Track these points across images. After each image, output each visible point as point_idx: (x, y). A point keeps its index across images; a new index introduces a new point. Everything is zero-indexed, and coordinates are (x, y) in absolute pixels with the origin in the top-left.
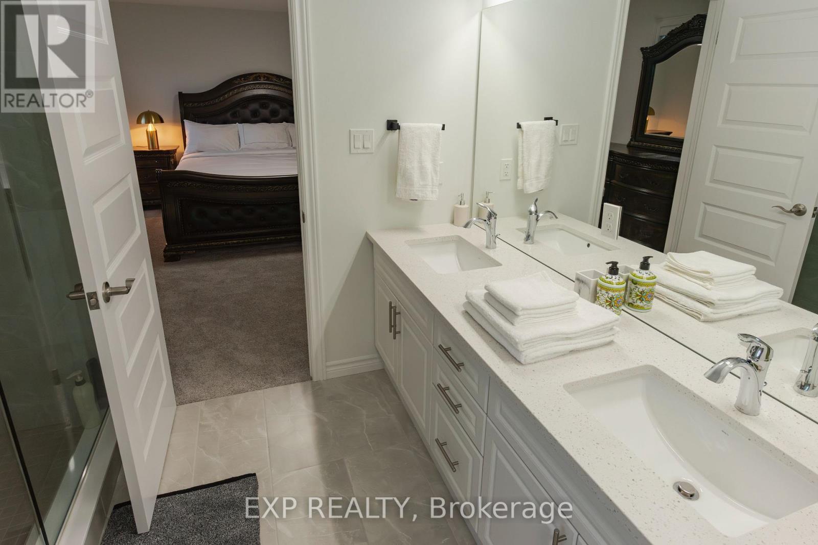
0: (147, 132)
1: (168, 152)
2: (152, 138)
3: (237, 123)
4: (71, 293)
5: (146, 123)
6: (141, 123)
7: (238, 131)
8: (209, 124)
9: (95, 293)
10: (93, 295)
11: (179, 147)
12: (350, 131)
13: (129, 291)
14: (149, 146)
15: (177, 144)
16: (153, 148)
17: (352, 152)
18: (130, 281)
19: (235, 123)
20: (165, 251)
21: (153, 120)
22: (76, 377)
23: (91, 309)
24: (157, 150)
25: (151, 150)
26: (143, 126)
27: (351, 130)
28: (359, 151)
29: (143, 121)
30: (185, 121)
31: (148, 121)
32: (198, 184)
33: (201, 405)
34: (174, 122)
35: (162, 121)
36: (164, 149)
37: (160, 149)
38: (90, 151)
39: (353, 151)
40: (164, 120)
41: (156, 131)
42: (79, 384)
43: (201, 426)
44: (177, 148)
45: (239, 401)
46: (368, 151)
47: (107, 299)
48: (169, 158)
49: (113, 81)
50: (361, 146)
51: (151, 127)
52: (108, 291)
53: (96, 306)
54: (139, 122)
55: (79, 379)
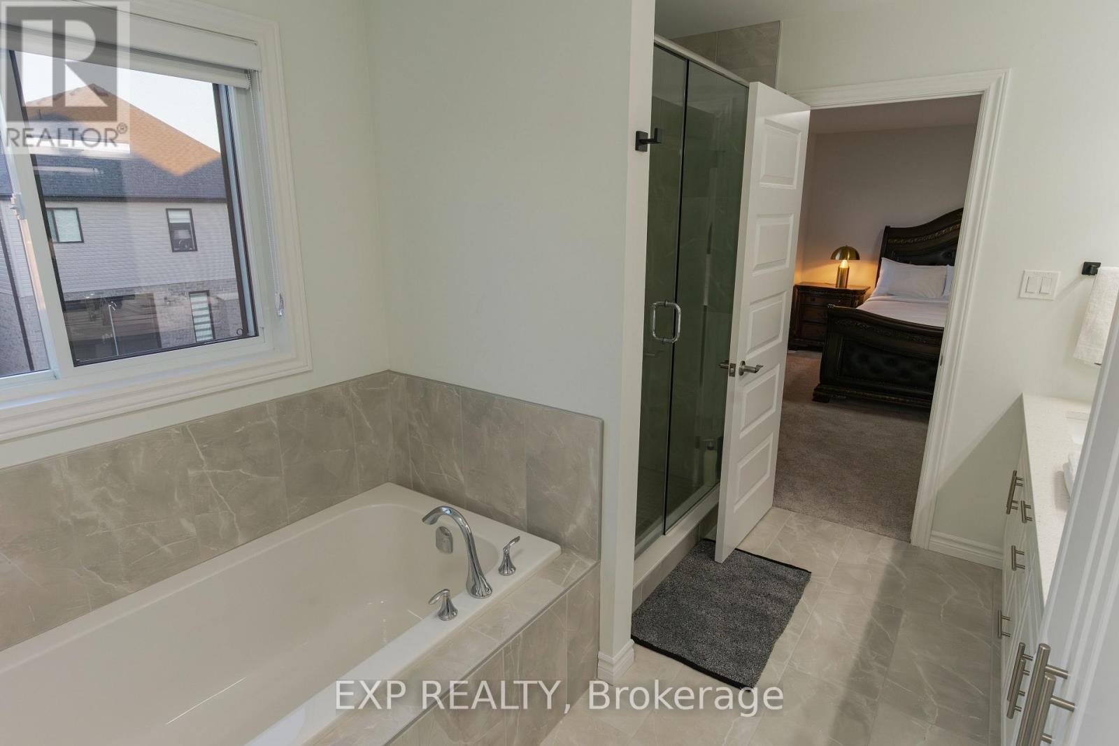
0: (839, 269)
1: (855, 292)
2: (843, 275)
3: (948, 266)
4: (722, 363)
5: (840, 259)
6: (835, 259)
7: (946, 276)
8: (912, 264)
9: (735, 365)
10: (734, 366)
11: (869, 288)
12: (1024, 271)
13: (756, 372)
14: (837, 284)
15: (868, 285)
16: (840, 286)
17: (1021, 296)
18: (759, 367)
19: (946, 265)
20: (816, 389)
21: (849, 257)
22: (709, 442)
23: (730, 375)
24: (844, 288)
25: (838, 288)
26: (837, 262)
27: (1026, 270)
28: (1033, 296)
29: (838, 257)
30: (883, 258)
31: (843, 257)
32: (868, 326)
33: (792, 515)
34: (872, 260)
35: (858, 258)
36: (852, 289)
37: (848, 288)
38: (758, 267)
39: (1023, 294)
40: (860, 255)
41: (848, 269)
42: (710, 449)
43: (785, 527)
44: (867, 289)
45: (826, 526)
46: (1046, 297)
47: (741, 374)
48: (855, 298)
49: (792, 218)
50: (1037, 291)
51: (844, 264)
52: (743, 367)
53: (733, 374)
54: (833, 257)
55: (711, 445)
